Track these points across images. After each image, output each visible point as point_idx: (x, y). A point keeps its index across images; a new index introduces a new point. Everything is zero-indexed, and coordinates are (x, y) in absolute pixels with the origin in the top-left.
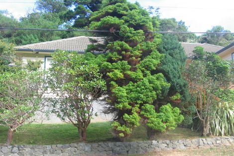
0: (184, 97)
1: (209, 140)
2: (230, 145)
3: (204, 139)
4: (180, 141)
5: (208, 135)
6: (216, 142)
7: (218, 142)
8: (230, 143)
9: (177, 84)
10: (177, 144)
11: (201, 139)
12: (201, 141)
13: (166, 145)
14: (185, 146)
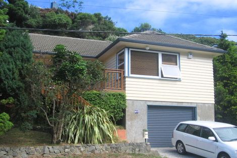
0: (18, 100)
1: (56, 149)
2: (81, 154)
3: (50, 147)
4: (22, 148)
5: (58, 143)
6: (64, 150)
7: (66, 150)
8: (81, 152)
9: (8, 87)
10: (19, 152)
11: (47, 147)
12: (46, 149)
13: (5, 153)
14: (27, 154)
